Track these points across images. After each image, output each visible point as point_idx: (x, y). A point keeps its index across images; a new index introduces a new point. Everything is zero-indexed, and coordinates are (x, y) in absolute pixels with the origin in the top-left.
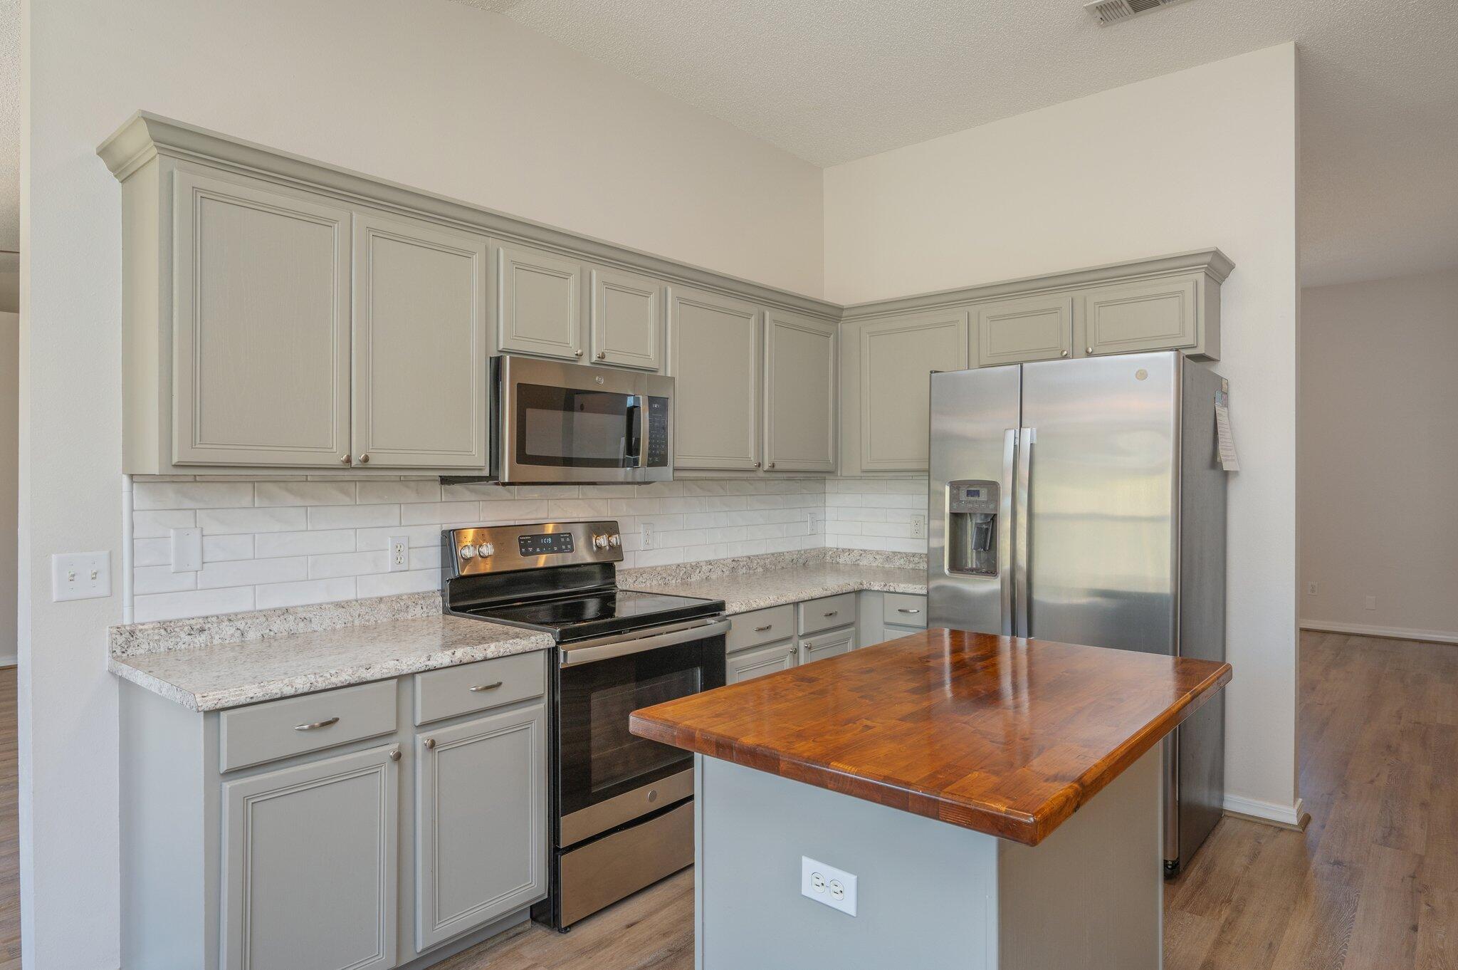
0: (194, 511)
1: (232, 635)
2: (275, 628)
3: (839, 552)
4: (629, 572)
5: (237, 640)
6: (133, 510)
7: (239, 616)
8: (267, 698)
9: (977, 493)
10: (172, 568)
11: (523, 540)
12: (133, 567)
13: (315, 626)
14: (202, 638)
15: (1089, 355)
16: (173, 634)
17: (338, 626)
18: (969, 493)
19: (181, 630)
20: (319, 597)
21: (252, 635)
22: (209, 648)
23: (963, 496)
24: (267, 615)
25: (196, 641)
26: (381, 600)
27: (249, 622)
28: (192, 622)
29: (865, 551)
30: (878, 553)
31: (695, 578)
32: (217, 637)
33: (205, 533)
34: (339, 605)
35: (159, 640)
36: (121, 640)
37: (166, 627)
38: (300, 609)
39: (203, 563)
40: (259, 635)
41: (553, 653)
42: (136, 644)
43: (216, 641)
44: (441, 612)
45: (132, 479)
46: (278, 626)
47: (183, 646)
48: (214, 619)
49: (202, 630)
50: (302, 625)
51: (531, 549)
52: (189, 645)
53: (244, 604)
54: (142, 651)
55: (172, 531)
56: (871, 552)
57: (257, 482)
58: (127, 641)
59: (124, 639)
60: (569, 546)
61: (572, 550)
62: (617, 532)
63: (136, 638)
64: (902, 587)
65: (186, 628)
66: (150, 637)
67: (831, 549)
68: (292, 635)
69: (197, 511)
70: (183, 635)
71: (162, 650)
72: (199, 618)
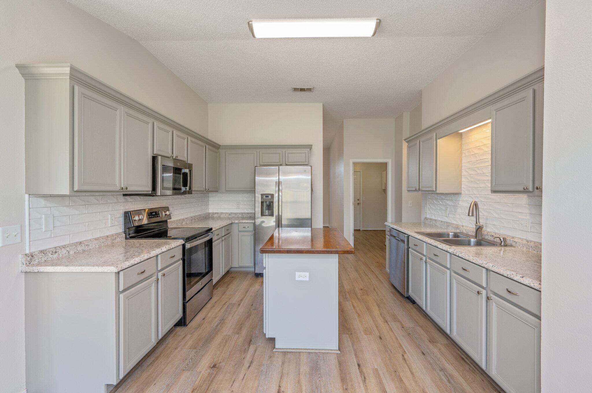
0: (50, 208)
1: (65, 253)
2: (78, 249)
3: (213, 214)
4: (172, 222)
5: (67, 255)
6: (30, 208)
7: (66, 246)
8: (132, 265)
9: (268, 197)
10: (44, 230)
11: (148, 214)
12: (30, 230)
13: (90, 247)
14: (56, 256)
15: (286, 165)
16: (46, 255)
17: (97, 247)
18: (266, 197)
19: (49, 253)
20: (90, 237)
22: (58, 259)
23: (264, 197)
24: (75, 245)
25: (54, 256)
26: (108, 236)
27: (71, 248)
28: (52, 250)
29: (222, 213)
30: (226, 213)
31: (184, 223)
32: (61, 254)
33: (54, 216)
34: (96, 239)
35: (42, 258)
36: (29, 259)
37: (43, 252)
38: (85, 242)
39: (54, 227)
40: (74, 252)
41: (184, 246)
42: (34, 260)
43: (61, 256)
44: (125, 239)
45: (29, 196)
46: (80, 248)
47: (50, 259)
48: (58, 248)
49: (56, 252)
50: (86, 247)
51: (150, 216)
52: (52, 258)
53: (66, 241)
54: (36, 262)
55: (43, 216)
56: (224, 213)
57: (71, 196)
58: (31, 259)
59: (30, 259)
61: (160, 216)
62: (169, 210)
63: (34, 258)
64: (244, 221)
65: (51, 252)
66: (39, 257)
67: (211, 213)
68: (84, 251)
69: (52, 208)
70: (50, 255)
71: (43, 261)
72: (53, 248)
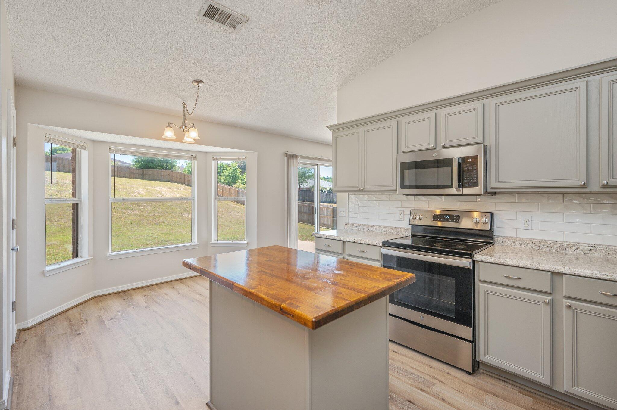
1: (362, 229)
6: (348, 200)
7: (364, 225)
10: (354, 213)
11: (435, 215)
14: (357, 228)
20: (381, 224)
21: (365, 230)
24: (369, 226)
27: (366, 227)
33: (359, 206)
37: (352, 224)
39: (359, 212)
41: (381, 248)
43: (359, 229)
46: (370, 229)
48: (360, 225)
50: (375, 230)
51: (438, 219)
53: (365, 222)
55: (354, 205)
58: (346, 226)
60: (458, 220)
61: (458, 222)
69: (358, 201)
70: (354, 227)
72: (357, 224)
